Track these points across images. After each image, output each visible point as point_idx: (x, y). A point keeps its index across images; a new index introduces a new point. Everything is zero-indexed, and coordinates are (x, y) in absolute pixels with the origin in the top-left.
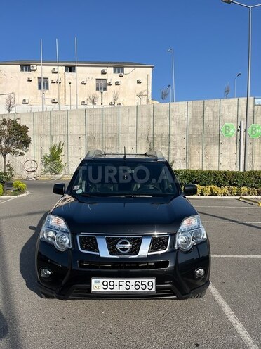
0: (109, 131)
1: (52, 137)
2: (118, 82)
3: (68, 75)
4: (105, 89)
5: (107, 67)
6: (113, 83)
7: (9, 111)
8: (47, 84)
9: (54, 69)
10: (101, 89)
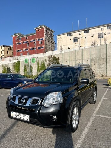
0: (102, 56)
1: (76, 61)
2: (109, 33)
3: (85, 34)
4: (103, 37)
5: (104, 27)
6: (107, 33)
7: (61, 52)
8: (77, 39)
9: (80, 33)
10: (101, 37)
